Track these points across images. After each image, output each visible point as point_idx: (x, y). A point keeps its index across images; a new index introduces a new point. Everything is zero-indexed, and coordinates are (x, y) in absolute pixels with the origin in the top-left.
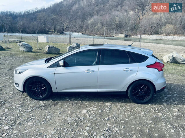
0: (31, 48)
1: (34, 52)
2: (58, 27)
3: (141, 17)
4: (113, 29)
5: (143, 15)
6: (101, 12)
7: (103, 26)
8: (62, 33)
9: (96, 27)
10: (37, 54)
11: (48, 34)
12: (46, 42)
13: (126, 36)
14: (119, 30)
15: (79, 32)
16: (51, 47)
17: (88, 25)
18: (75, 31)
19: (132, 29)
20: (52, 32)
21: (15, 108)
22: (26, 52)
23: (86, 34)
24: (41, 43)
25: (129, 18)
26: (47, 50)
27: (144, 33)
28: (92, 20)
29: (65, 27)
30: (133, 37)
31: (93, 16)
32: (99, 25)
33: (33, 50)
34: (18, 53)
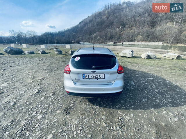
0: (62, 52)
1: (63, 54)
2: (76, 40)
3: (123, 32)
4: (107, 39)
5: (124, 31)
6: (100, 30)
7: (101, 38)
8: (79, 43)
9: (97, 39)
10: (65, 55)
11: (71, 44)
12: (70, 48)
13: (114, 43)
14: (111, 40)
15: (87, 42)
16: (73, 51)
17: (93, 38)
18: (86, 42)
19: (118, 39)
20: (73, 42)
21: (49, 96)
22: (59, 54)
23: (91, 43)
24: (67, 49)
25: (116, 32)
26: (70, 53)
27: (125, 41)
28: (95, 35)
29: (80, 40)
30: (118, 43)
31: (95, 32)
32: (99, 37)
33: (63, 53)
34: (54, 55)
